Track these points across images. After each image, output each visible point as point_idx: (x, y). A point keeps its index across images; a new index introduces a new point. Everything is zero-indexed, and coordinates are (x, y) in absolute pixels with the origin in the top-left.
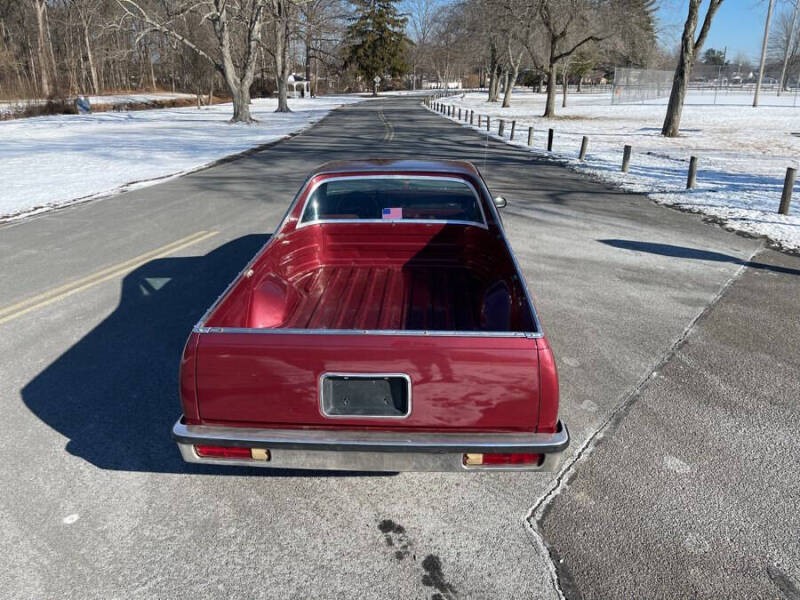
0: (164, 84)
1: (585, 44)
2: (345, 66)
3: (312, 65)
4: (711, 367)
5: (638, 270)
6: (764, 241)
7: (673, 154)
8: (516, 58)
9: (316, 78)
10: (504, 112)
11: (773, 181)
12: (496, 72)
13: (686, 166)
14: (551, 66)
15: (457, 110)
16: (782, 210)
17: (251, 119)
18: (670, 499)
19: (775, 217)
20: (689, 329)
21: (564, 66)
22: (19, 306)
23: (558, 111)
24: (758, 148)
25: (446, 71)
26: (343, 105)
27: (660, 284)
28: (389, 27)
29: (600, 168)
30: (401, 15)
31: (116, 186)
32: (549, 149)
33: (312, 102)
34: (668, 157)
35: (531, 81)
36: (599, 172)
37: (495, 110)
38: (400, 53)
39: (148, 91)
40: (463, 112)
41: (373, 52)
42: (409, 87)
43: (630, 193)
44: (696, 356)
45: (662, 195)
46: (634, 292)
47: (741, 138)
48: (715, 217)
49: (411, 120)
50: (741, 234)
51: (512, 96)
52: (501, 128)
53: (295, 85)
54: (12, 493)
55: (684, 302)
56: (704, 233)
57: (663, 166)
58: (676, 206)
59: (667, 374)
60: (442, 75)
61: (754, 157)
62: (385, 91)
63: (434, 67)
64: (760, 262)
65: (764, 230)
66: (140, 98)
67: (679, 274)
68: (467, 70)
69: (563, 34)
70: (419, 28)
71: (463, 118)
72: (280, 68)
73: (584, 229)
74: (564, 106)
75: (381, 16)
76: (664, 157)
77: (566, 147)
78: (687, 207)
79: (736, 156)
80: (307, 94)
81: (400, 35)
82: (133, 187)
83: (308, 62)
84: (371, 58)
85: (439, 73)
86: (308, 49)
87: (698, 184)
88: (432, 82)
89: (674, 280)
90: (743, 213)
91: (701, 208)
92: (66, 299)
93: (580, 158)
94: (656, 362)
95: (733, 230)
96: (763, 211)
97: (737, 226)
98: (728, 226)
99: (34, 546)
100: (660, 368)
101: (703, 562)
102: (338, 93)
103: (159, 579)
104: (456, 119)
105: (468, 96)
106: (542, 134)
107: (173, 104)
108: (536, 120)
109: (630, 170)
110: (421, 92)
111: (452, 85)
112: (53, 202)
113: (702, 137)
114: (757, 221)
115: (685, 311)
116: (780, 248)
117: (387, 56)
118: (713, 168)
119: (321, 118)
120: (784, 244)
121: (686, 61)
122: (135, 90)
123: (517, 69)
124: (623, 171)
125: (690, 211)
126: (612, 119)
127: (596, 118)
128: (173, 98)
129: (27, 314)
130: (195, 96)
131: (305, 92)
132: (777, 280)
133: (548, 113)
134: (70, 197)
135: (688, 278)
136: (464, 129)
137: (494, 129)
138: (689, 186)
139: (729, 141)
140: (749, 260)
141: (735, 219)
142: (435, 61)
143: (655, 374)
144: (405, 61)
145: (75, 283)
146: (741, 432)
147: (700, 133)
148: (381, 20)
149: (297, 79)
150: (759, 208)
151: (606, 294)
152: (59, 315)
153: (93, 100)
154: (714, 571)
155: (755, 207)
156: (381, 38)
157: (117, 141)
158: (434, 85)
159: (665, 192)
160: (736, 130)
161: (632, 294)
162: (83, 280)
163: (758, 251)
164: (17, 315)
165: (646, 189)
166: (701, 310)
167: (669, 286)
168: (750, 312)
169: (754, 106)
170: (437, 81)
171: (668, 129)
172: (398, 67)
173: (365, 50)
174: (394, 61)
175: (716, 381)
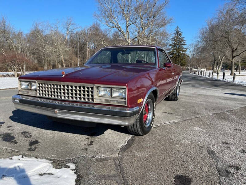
1: (244, 52)
14: (232, 59)
15: (198, 72)
20: (236, 108)
25: (200, 65)
27: (235, 101)
28: (181, 52)
30: (185, 49)
38: (184, 59)
41: (176, 59)
42: (188, 70)
43: (243, 86)
44: (232, 113)
52: (209, 75)
60: (199, 67)
63: (196, 64)
68: (208, 65)
69: (236, 49)
70: (192, 53)
71: (199, 74)
75: (179, 49)
81: (185, 54)
85: (198, 66)
88: (195, 68)
89: (241, 100)
93: (233, 81)
100: (215, 114)
104: (197, 75)
106: (221, 74)
111: (203, 70)
115: (239, 105)
117: (180, 60)
123: (222, 62)
133: (231, 74)
142: (197, 62)
143: (211, 114)
144: (186, 62)
148: (178, 50)
151: (212, 101)
156: (178, 55)
158: (196, 69)
161: (222, 101)
167: (238, 101)
170: (197, 68)
172: (184, 63)
173: (173, 58)
174: (182, 62)
175: (235, 118)
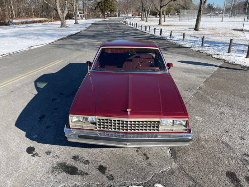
0: (37, 15)
1: (171, 2)
2: (95, 9)
3: (85, 9)
4: (208, 94)
5: (188, 69)
6: (223, 60)
7: (198, 36)
8: (150, 7)
9: (86, 13)
10: (146, 24)
11: (227, 43)
12: (143, 11)
13: (201, 40)
14: (160, 9)
15: (132, 23)
16: (229, 52)
17: (66, 26)
18: (197, 126)
19: (227, 54)
20: (202, 84)
21: (164, 9)
22: (5, 83)
23: (163, 23)
24: (223, 34)
25: (128, 11)
26: (95, 22)
27: (194, 73)
29: (176, 40)
31: (27, 48)
32: (161, 35)
33: (86, 21)
34: (196, 37)
35: (154, 14)
36: (176, 42)
37: (143, 23)
38: (113, 5)
39: (32, 17)
40: (134, 24)
41: (104, 5)
42: (116, 16)
43: (185, 47)
44: (204, 91)
45: (195, 48)
46: (187, 75)
47: (218, 31)
48: (210, 54)
49: (118, 26)
50: (217, 59)
51: (148, 19)
52: (146, 28)
53: (80, 15)
54: (16, 131)
55: (201, 77)
56: (206, 58)
57: (195, 39)
58: (198, 51)
59: (196, 96)
60: (126, 12)
61: (221, 36)
62: (108, 17)
63: (123, 9)
64: (222, 66)
65: (223, 57)
66: (29, 20)
67: (199, 70)
68: (134, 10)
71: (134, 26)
72: (75, 10)
73: (172, 58)
74: (164, 22)
76: (195, 37)
77: (166, 34)
78: (201, 51)
79: (216, 36)
80: (84, 18)
82: (33, 48)
83: (83, 8)
84: (104, 6)
85: (125, 11)
86: (83, 3)
87: (205, 45)
89: (198, 72)
90: (218, 53)
91: (206, 51)
92: (20, 80)
93: (170, 37)
94: (193, 93)
95: (215, 58)
96: (223, 52)
97: (216, 56)
98: (213, 57)
99: (26, 144)
100: (194, 95)
101: (206, 140)
102: (93, 18)
103: (63, 149)
104: (131, 26)
105: (135, 19)
106: (158, 30)
107: (40, 22)
108: (156, 26)
109: (185, 41)
110: (120, 18)
111: (130, 15)
112: (8, 53)
113: (206, 31)
114: (221, 55)
115: (201, 80)
116: (228, 62)
117: (109, 6)
118: (209, 40)
119: (89, 26)
120: (229, 61)
121: (201, 7)
122: (27, 17)
123: (150, 10)
124: (183, 41)
125: (202, 52)
126: (179, 26)
127: (175, 26)
128: (40, 20)
129: (9, 85)
130: (47, 19)
131: (83, 18)
132: (227, 71)
133: (160, 24)
134: (13, 51)
135: (202, 71)
136: (134, 29)
137: (144, 29)
138: (202, 45)
139: (214, 32)
140: (219, 66)
141: (215, 55)
142: (124, 7)
143: (193, 96)
144: (114, 7)
145: (21, 76)
146: (215, 110)
147: (206, 30)
149: (80, 13)
150: (222, 51)
151: (179, 76)
152: (19, 84)
153: (14, 21)
154: (208, 142)
155: (221, 51)
157: (26, 33)
158: (124, 15)
159: (195, 47)
160: (216, 29)
161: (186, 75)
162: (23, 75)
163: (221, 63)
164: (6, 85)
165: (190, 47)
166: (205, 79)
167: (196, 73)
168: (218, 79)
169: (222, 21)
171: (196, 28)
172: (112, 9)
173: (102, 4)
174: (111, 8)
175: (209, 98)
